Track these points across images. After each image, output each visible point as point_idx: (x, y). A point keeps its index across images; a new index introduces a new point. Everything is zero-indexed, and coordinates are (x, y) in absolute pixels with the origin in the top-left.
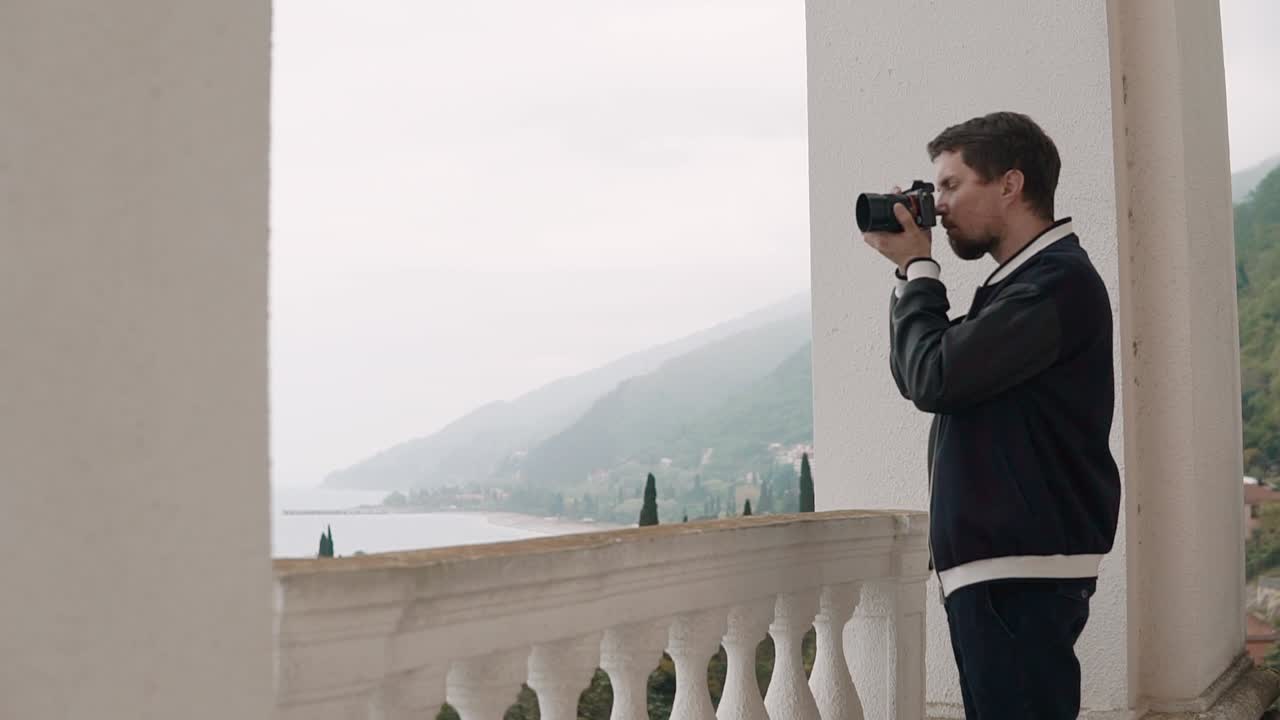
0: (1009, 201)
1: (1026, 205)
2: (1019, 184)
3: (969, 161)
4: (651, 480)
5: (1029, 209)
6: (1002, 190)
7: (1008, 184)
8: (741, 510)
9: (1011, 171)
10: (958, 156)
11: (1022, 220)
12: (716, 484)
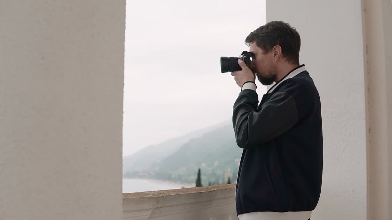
0: (277, 59)
1: (285, 59)
2: (280, 51)
3: (258, 45)
4: (199, 171)
5: (286, 61)
6: (274, 55)
7: (275, 51)
8: (227, 180)
9: (275, 46)
10: (255, 43)
11: (284, 66)
12: (219, 172)
